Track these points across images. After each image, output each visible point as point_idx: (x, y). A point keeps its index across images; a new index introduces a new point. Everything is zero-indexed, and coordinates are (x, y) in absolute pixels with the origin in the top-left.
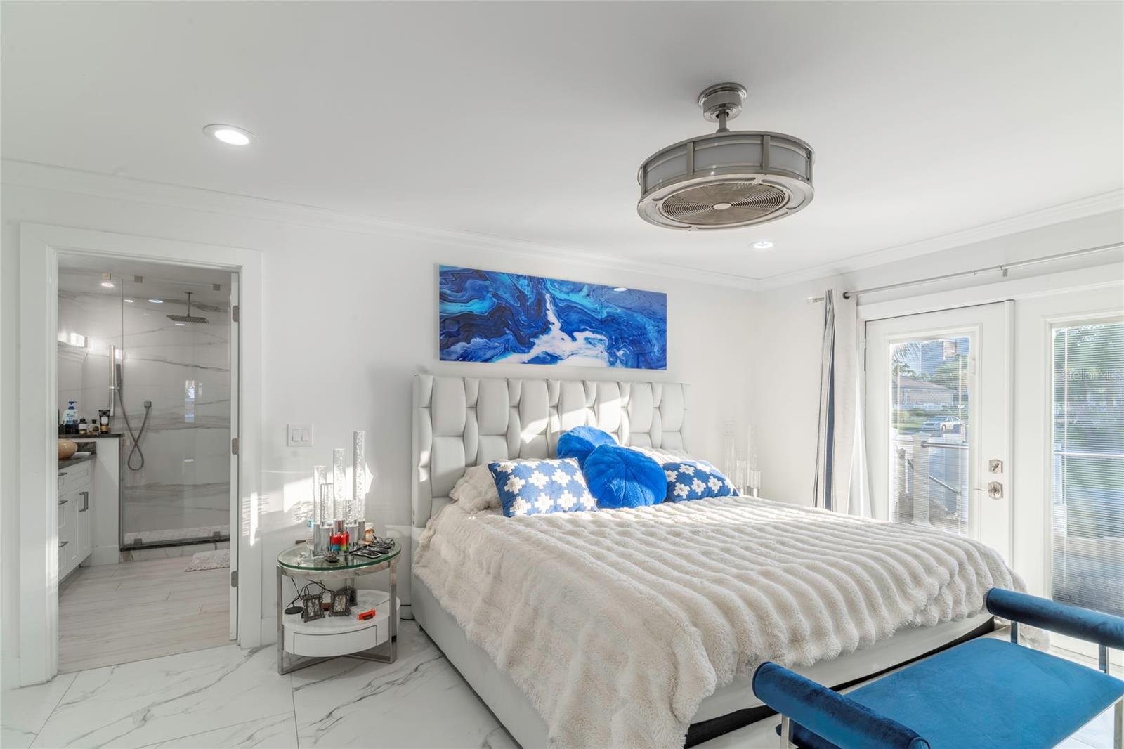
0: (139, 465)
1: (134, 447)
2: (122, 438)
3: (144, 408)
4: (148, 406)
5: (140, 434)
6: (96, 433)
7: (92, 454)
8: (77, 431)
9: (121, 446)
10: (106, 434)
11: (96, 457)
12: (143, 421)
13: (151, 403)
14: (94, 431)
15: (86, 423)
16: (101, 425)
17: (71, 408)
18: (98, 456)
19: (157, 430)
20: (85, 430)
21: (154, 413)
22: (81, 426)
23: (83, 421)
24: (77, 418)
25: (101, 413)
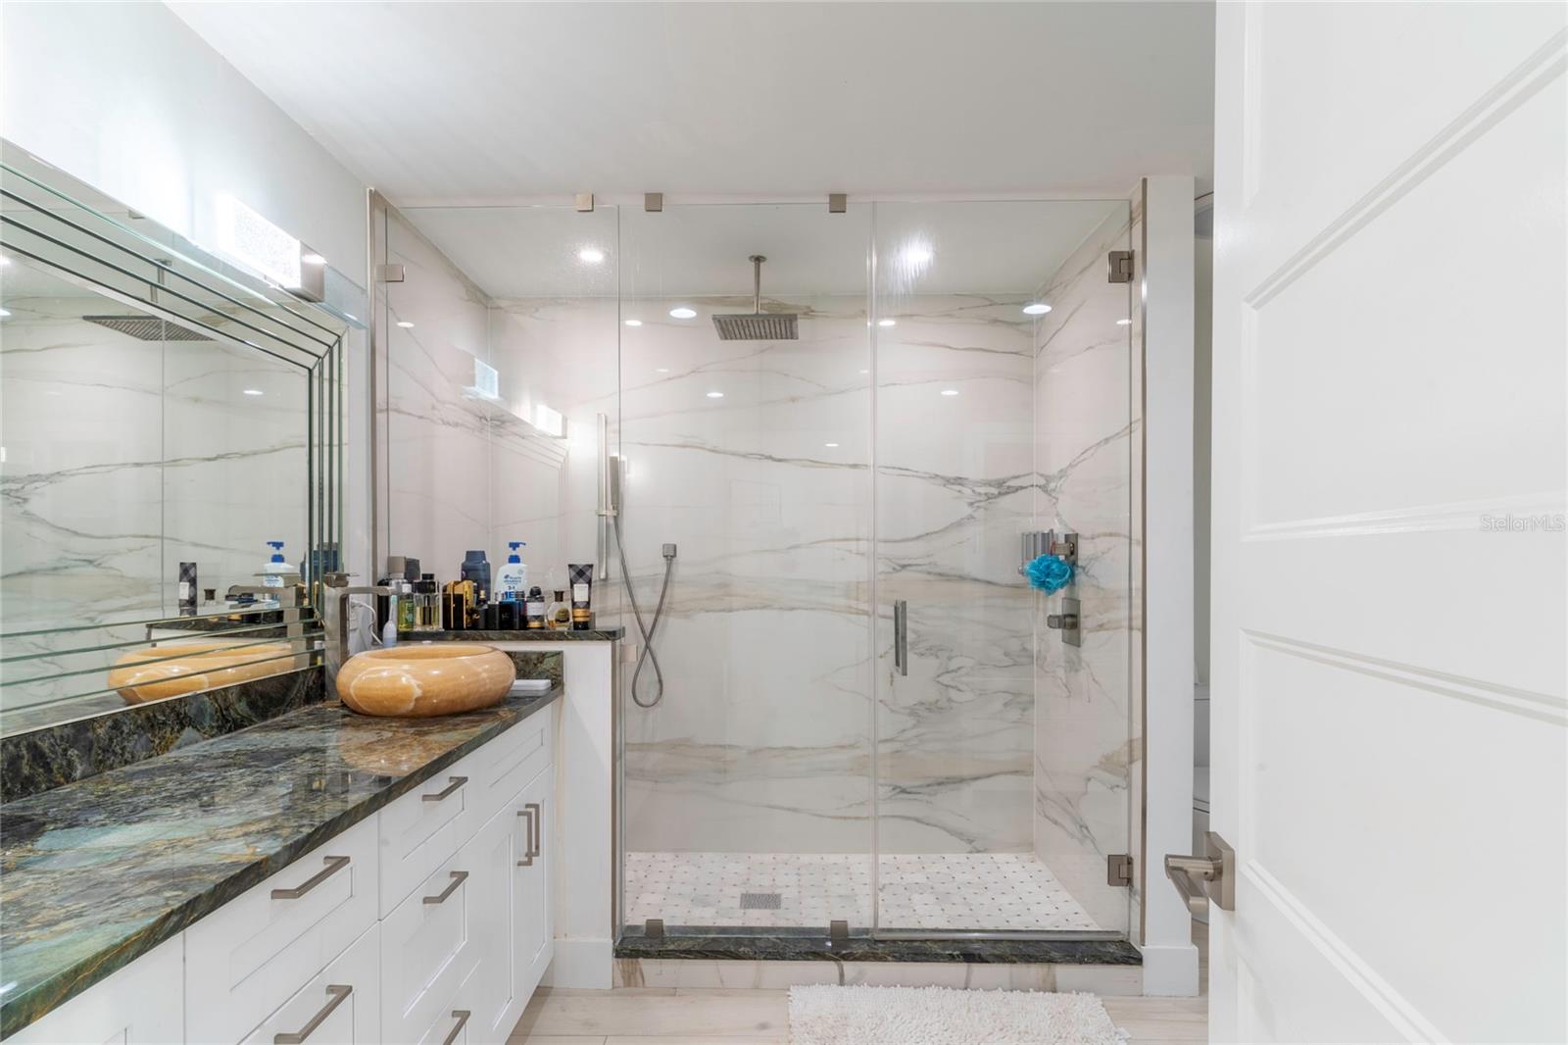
0: (655, 692)
1: (643, 655)
2: (618, 642)
3: (663, 560)
4: (670, 555)
5: (656, 620)
6: (563, 628)
7: (553, 686)
8: (524, 622)
9: (617, 662)
10: (583, 630)
11: (562, 692)
12: (660, 589)
13: (675, 546)
14: (557, 620)
15: (542, 600)
16: (574, 604)
17: (514, 559)
18: (567, 689)
19: (686, 614)
20: (539, 618)
21: (681, 570)
22: (533, 609)
23: (536, 594)
24: (524, 586)
25: (573, 573)
